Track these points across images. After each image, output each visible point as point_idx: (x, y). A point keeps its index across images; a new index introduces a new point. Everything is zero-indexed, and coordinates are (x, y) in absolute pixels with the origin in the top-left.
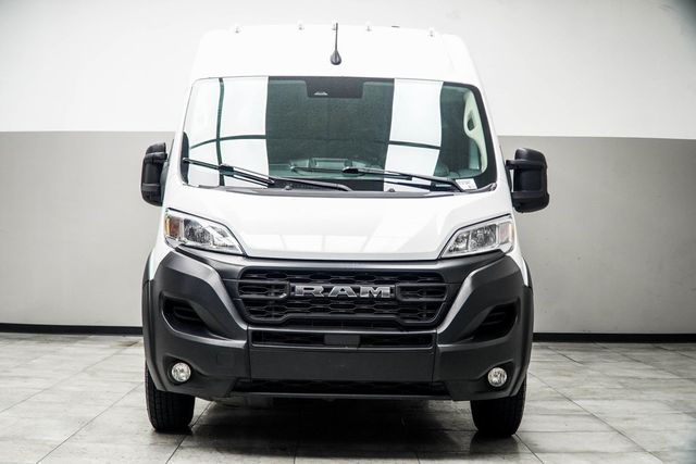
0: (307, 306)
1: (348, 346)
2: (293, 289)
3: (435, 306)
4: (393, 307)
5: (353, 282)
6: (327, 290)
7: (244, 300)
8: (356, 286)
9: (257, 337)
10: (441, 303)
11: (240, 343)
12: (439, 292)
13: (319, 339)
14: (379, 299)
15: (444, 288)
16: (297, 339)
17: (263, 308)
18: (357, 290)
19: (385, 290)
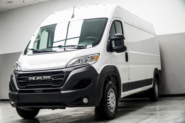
0: (32, 83)
1: (40, 93)
3: (61, 80)
4: (51, 82)
5: (42, 76)
6: (36, 78)
8: (42, 77)
10: (63, 80)
12: (63, 77)
13: (33, 91)
14: (47, 80)
15: (64, 75)
16: (29, 92)
18: (42, 78)
19: (49, 77)
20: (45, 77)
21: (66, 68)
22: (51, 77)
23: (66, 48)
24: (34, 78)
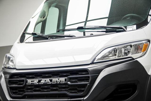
2: (27, 82)
4: (66, 88)
6: (39, 81)
7: (10, 87)
8: (51, 79)
10: (87, 84)
12: (87, 79)
14: (60, 84)
15: (89, 77)
17: (17, 91)
18: (51, 81)
19: (63, 79)
20: (55, 80)
21: (93, 63)
22: (65, 80)
23: (86, 31)
24: (36, 81)
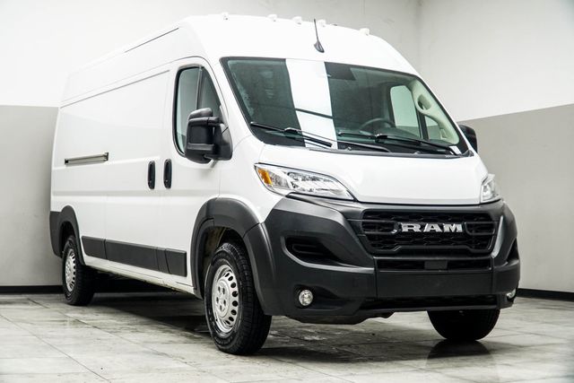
0: (410, 239)
1: (440, 269)
2: (400, 227)
4: (464, 239)
5: (438, 221)
7: (367, 235)
8: (441, 224)
9: (380, 265)
10: (492, 235)
11: (370, 269)
12: (489, 227)
13: (420, 265)
14: (455, 233)
17: (380, 242)
18: (442, 227)
19: (459, 227)
20: (448, 226)
22: (463, 227)
24: (416, 227)
